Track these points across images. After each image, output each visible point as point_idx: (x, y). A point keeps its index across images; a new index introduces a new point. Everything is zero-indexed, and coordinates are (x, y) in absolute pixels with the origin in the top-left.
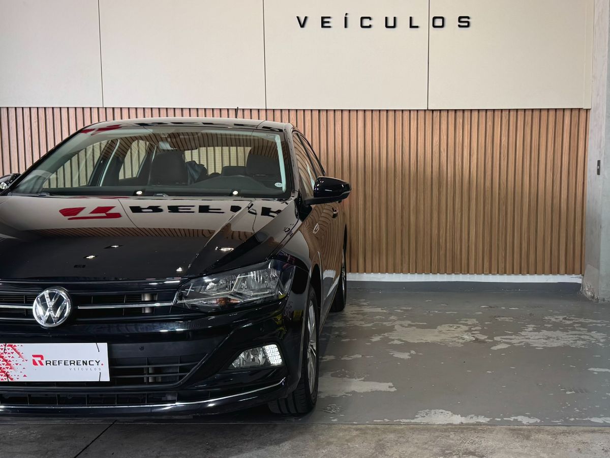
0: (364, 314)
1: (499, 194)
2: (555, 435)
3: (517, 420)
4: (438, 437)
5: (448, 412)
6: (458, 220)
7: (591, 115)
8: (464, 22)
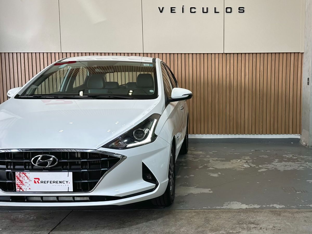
0: (194, 155)
1: (259, 95)
2: (293, 213)
3: (273, 206)
4: (235, 215)
5: (239, 203)
6: (239, 108)
7: (304, 56)
8: (241, 10)
